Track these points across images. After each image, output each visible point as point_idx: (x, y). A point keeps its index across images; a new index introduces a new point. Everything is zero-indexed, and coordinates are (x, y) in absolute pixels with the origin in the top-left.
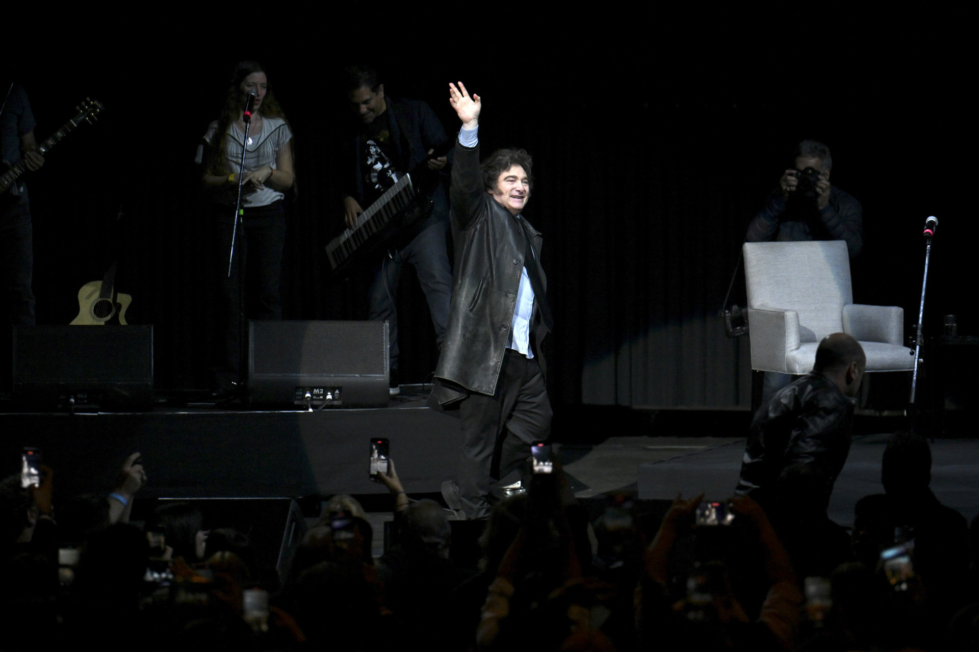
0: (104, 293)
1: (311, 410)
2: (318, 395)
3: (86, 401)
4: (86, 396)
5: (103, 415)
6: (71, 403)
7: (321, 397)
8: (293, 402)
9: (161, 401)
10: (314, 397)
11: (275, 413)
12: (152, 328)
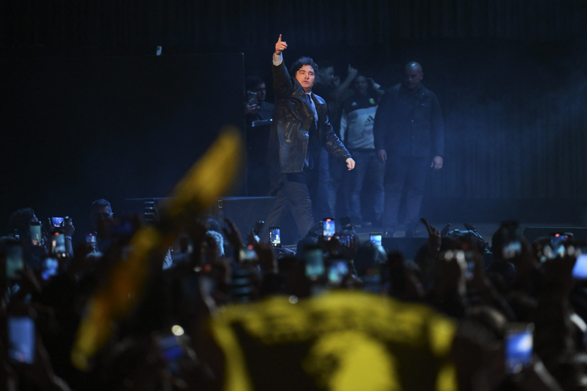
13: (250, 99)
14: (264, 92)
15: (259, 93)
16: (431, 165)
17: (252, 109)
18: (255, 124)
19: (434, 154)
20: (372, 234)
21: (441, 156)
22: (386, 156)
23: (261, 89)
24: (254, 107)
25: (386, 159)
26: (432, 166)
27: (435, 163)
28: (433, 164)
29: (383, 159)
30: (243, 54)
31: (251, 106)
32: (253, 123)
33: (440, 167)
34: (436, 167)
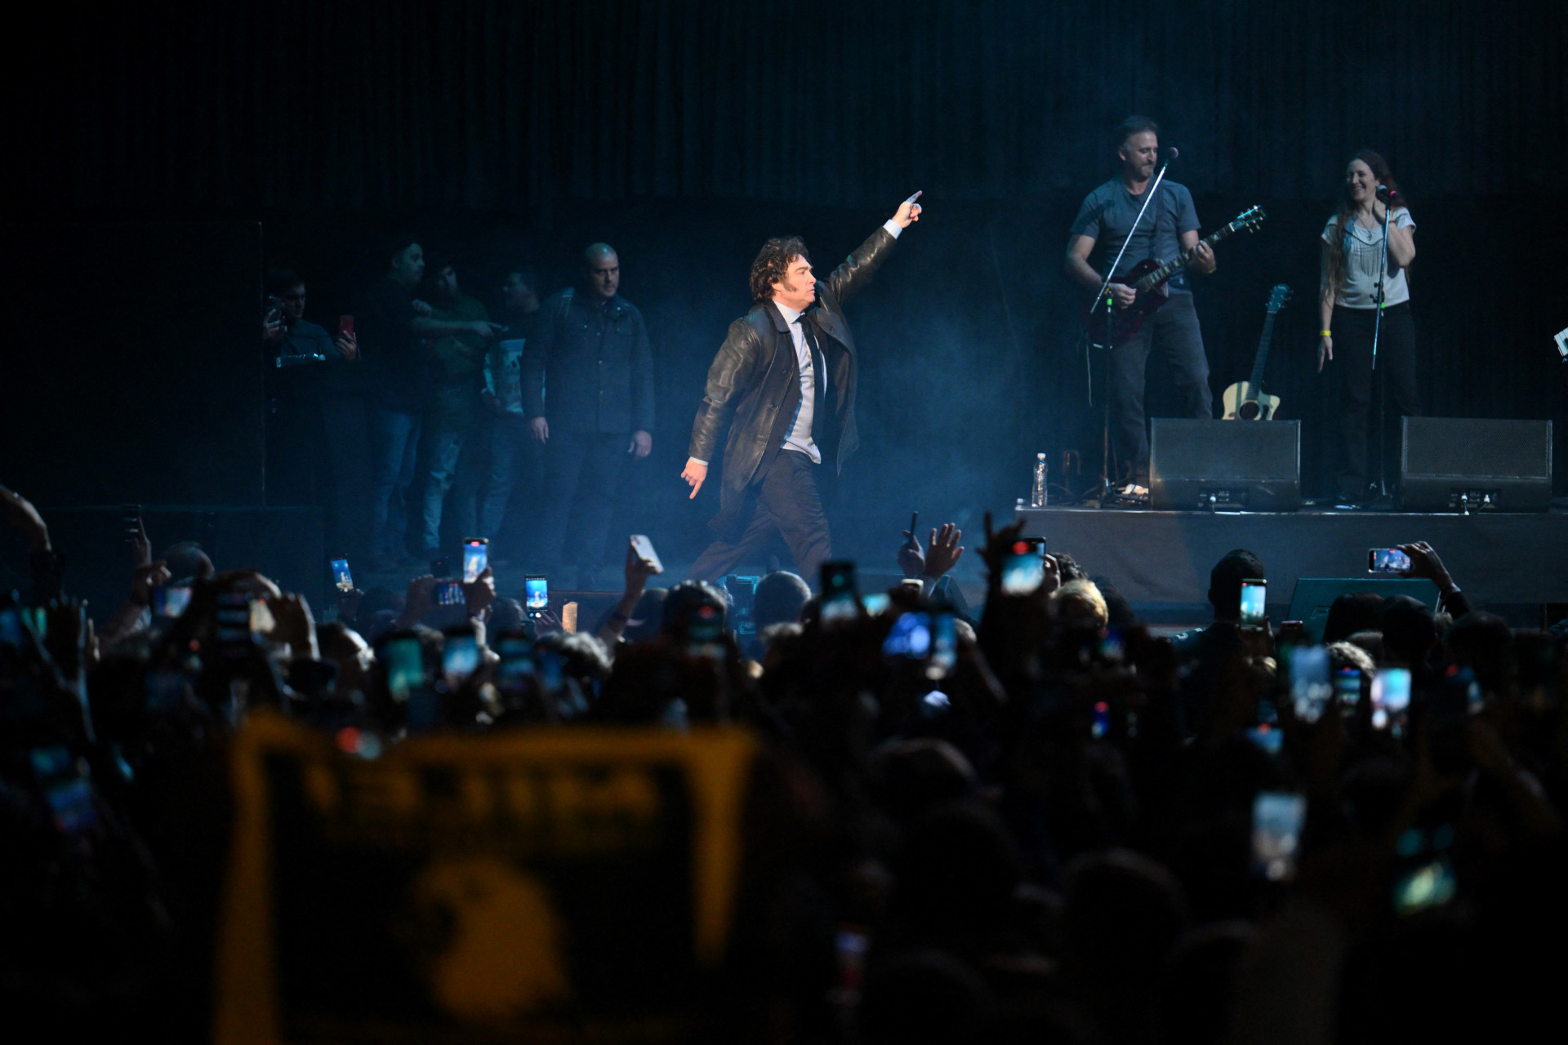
0: (1252, 394)
1: (1467, 513)
2: (1475, 498)
3: (1227, 500)
4: (1227, 495)
5: (1245, 515)
6: (1211, 502)
7: (1478, 500)
8: (1448, 505)
9: (1308, 503)
10: (1471, 500)
11: (1428, 516)
12: (1299, 424)
13: (271, 310)
14: (302, 303)
15: (293, 303)
16: (629, 448)
17: (274, 329)
18: (282, 362)
19: (636, 428)
20: (528, 577)
21: (647, 430)
22: (547, 429)
23: (296, 297)
24: (275, 326)
25: (547, 436)
26: (630, 451)
27: (636, 445)
28: (633, 445)
29: (543, 437)
30: (260, 223)
31: (272, 324)
32: (279, 360)
33: (647, 453)
34: (639, 452)
